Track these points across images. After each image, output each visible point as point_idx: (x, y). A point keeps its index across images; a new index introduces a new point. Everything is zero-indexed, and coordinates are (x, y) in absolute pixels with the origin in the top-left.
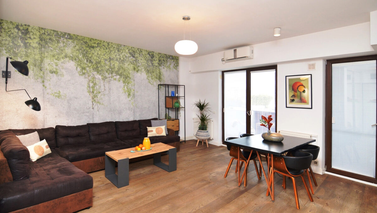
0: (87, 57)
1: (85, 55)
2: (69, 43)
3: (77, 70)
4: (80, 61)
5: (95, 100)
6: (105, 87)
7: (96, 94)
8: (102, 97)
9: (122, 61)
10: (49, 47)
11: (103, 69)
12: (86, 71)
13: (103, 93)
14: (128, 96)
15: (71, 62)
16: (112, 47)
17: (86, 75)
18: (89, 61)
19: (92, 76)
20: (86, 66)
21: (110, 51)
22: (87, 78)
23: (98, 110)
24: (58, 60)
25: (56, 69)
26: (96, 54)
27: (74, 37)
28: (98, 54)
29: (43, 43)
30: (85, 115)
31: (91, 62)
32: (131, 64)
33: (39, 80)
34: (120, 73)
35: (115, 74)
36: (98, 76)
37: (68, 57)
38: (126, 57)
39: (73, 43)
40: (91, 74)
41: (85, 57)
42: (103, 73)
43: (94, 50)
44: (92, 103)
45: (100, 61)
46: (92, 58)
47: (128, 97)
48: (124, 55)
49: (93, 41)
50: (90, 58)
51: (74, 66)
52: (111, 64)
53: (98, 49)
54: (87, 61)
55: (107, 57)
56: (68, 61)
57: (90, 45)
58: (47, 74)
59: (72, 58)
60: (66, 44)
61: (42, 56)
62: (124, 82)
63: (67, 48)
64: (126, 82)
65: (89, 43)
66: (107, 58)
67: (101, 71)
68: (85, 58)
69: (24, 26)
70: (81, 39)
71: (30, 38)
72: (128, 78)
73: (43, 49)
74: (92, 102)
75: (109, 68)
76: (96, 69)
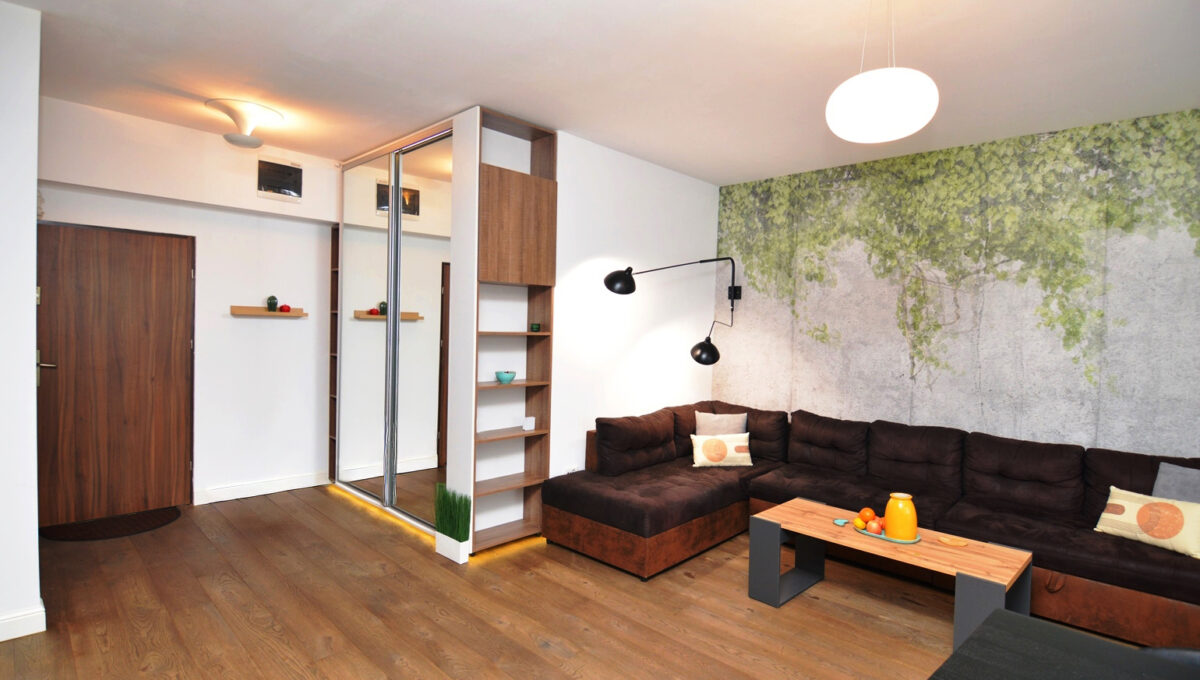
0: (899, 219)
1: (895, 212)
2: (852, 190)
3: (869, 263)
4: (880, 233)
5: (920, 353)
6: (958, 306)
7: (923, 331)
8: (947, 341)
9: (1038, 199)
10: (807, 215)
11: (955, 245)
12: (895, 263)
13: (949, 327)
14: (1066, 340)
15: (857, 242)
16: (995, 159)
17: (894, 275)
18: (905, 228)
19: (914, 273)
20: (896, 247)
21: (983, 176)
22: (898, 284)
23: (930, 386)
24: (825, 245)
25: (820, 268)
26: (930, 200)
27: (865, 169)
28: (936, 198)
29: (795, 211)
30: (887, 396)
31: (912, 230)
32: (1086, 200)
33: (785, 300)
34: (1026, 249)
35: (1003, 258)
36: (935, 273)
37: (849, 230)
38: (1061, 176)
39: (861, 189)
40: (910, 269)
41: (894, 221)
42: (954, 261)
43: (922, 189)
44: (909, 361)
45: (945, 221)
46: (917, 217)
47: (1067, 345)
48: (1053, 171)
49: (921, 162)
50: (911, 217)
51: (864, 253)
52: (985, 222)
53: (937, 183)
54: (900, 231)
55: (971, 199)
56: (849, 243)
57: (911, 179)
58: (801, 282)
59: (857, 232)
60: (844, 197)
61: (792, 242)
62: (1045, 283)
63: (846, 207)
64: (1056, 281)
65: (906, 173)
66: (973, 202)
67: (944, 254)
68: (893, 224)
69: (765, 184)
70: (883, 169)
71: (773, 206)
72: (1069, 266)
73: (795, 224)
74: (912, 358)
75: (976, 237)
76: (930, 251)
